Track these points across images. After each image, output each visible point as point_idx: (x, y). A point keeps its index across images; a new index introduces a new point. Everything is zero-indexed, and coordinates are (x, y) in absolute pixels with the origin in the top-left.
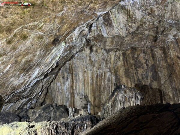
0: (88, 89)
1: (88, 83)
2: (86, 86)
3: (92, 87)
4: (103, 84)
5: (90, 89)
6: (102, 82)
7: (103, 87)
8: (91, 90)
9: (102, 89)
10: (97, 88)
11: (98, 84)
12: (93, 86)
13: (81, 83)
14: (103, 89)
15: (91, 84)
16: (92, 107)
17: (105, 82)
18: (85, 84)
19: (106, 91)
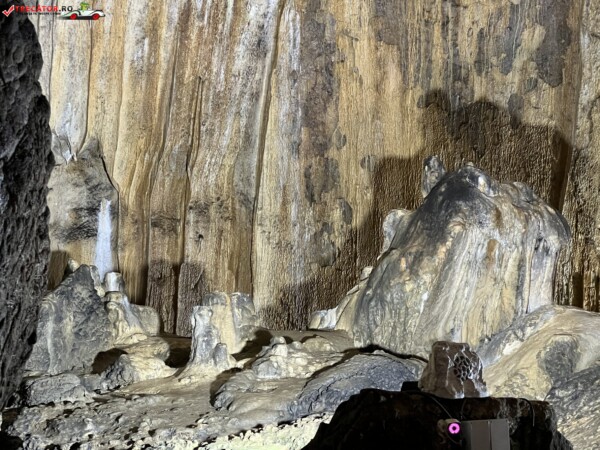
0: (110, 108)
1: (114, 65)
2: (99, 84)
3: (140, 96)
4: (218, 74)
5: (130, 105)
6: (215, 60)
7: (217, 95)
8: (131, 115)
9: (207, 108)
10: (179, 101)
11: (188, 71)
12: (151, 83)
13: (66, 62)
14: (217, 106)
15: (137, 73)
16: (127, 231)
17: (232, 59)
18: (96, 68)
19: (230, 120)
